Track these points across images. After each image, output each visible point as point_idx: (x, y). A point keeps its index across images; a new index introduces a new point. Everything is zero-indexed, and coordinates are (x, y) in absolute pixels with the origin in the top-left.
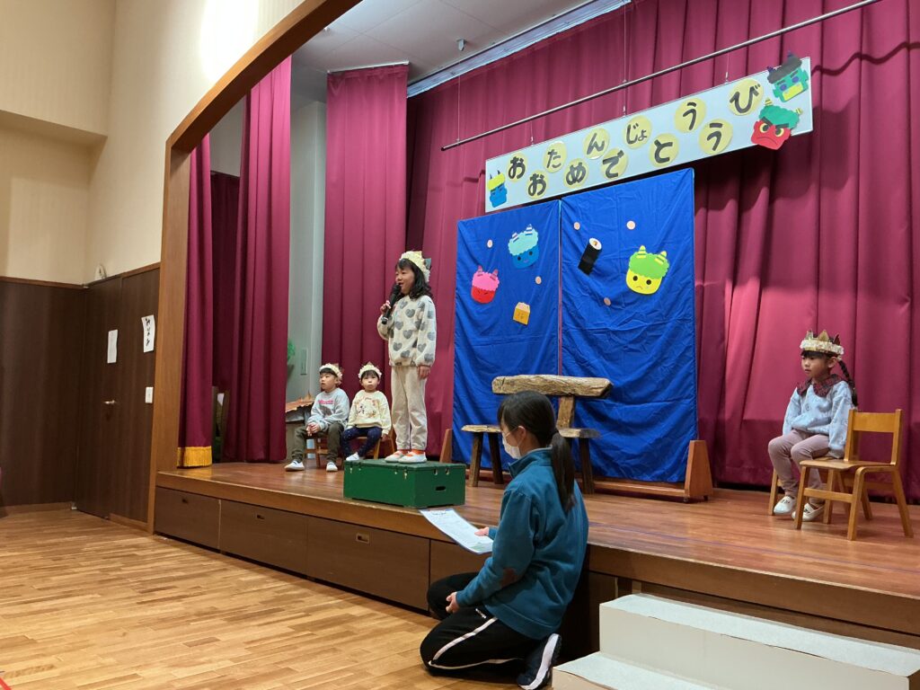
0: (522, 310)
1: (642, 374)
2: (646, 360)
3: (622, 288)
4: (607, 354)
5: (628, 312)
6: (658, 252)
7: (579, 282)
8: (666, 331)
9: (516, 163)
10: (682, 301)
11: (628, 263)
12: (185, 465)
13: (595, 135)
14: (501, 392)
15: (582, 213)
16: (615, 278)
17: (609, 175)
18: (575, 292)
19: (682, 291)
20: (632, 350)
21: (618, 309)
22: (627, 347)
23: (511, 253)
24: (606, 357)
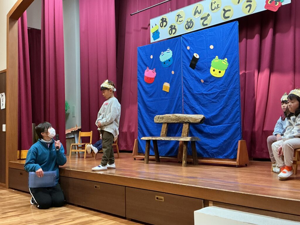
0: (166, 86)
1: (218, 112)
2: (219, 106)
3: (208, 76)
4: (203, 104)
5: (211, 85)
6: (223, 59)
7: (190, 73)
8: (228, 93)
9: (163, 20)
10: (234, 80)
11: (211, 64)
12: (21, 158)
13: (197, 7)
14: (158, 122)
15: (191, 42)
16: (205, 71)
17: (203, 25)
18: (188, 78)
19: (234, 76)
20: (213, 102)
21: (207, 84)
22: (211, 101)
23: (161, 61)
24: (202, 105)
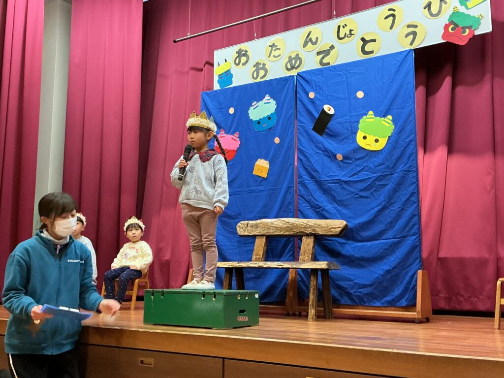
0: (262, 166)
1: (373, 216)
3: (352, 146)
4: (339, 201)
5: (358, 166)
6: (384, 116)
7: (313, 142)
8: (393, 180)
9: (241, 54)
10: (407, 156)
11: (358, 126)
13: (310, 33)
14: (246, 233)
15: (316, 85)
16: (346, 138)
17: (322, 63)
18: (309, 149)
19: (406, 147)
20: (362, 197)
21: (349, 163)
22: (358, 194)
23: (251, 118)
24: (339, 204)
